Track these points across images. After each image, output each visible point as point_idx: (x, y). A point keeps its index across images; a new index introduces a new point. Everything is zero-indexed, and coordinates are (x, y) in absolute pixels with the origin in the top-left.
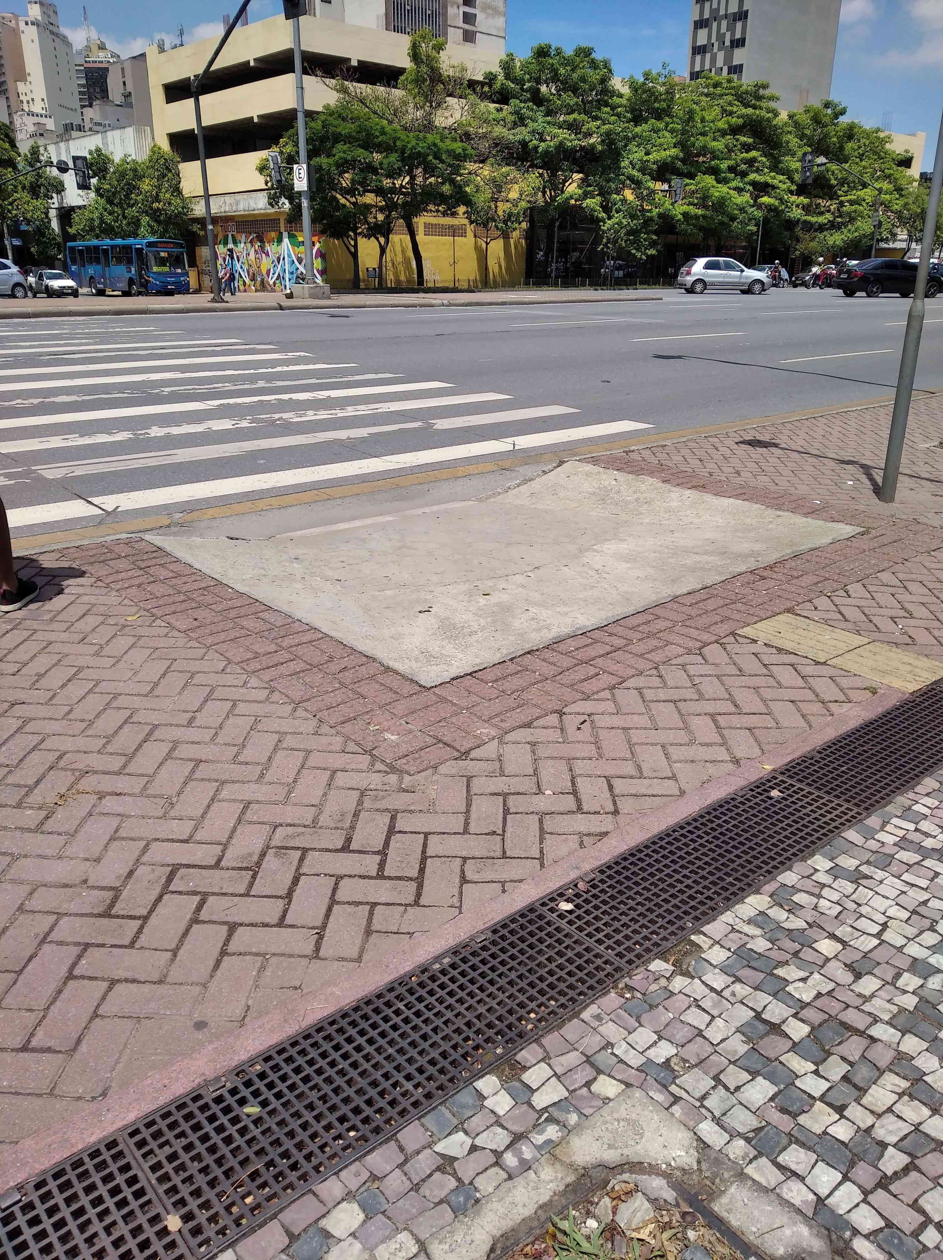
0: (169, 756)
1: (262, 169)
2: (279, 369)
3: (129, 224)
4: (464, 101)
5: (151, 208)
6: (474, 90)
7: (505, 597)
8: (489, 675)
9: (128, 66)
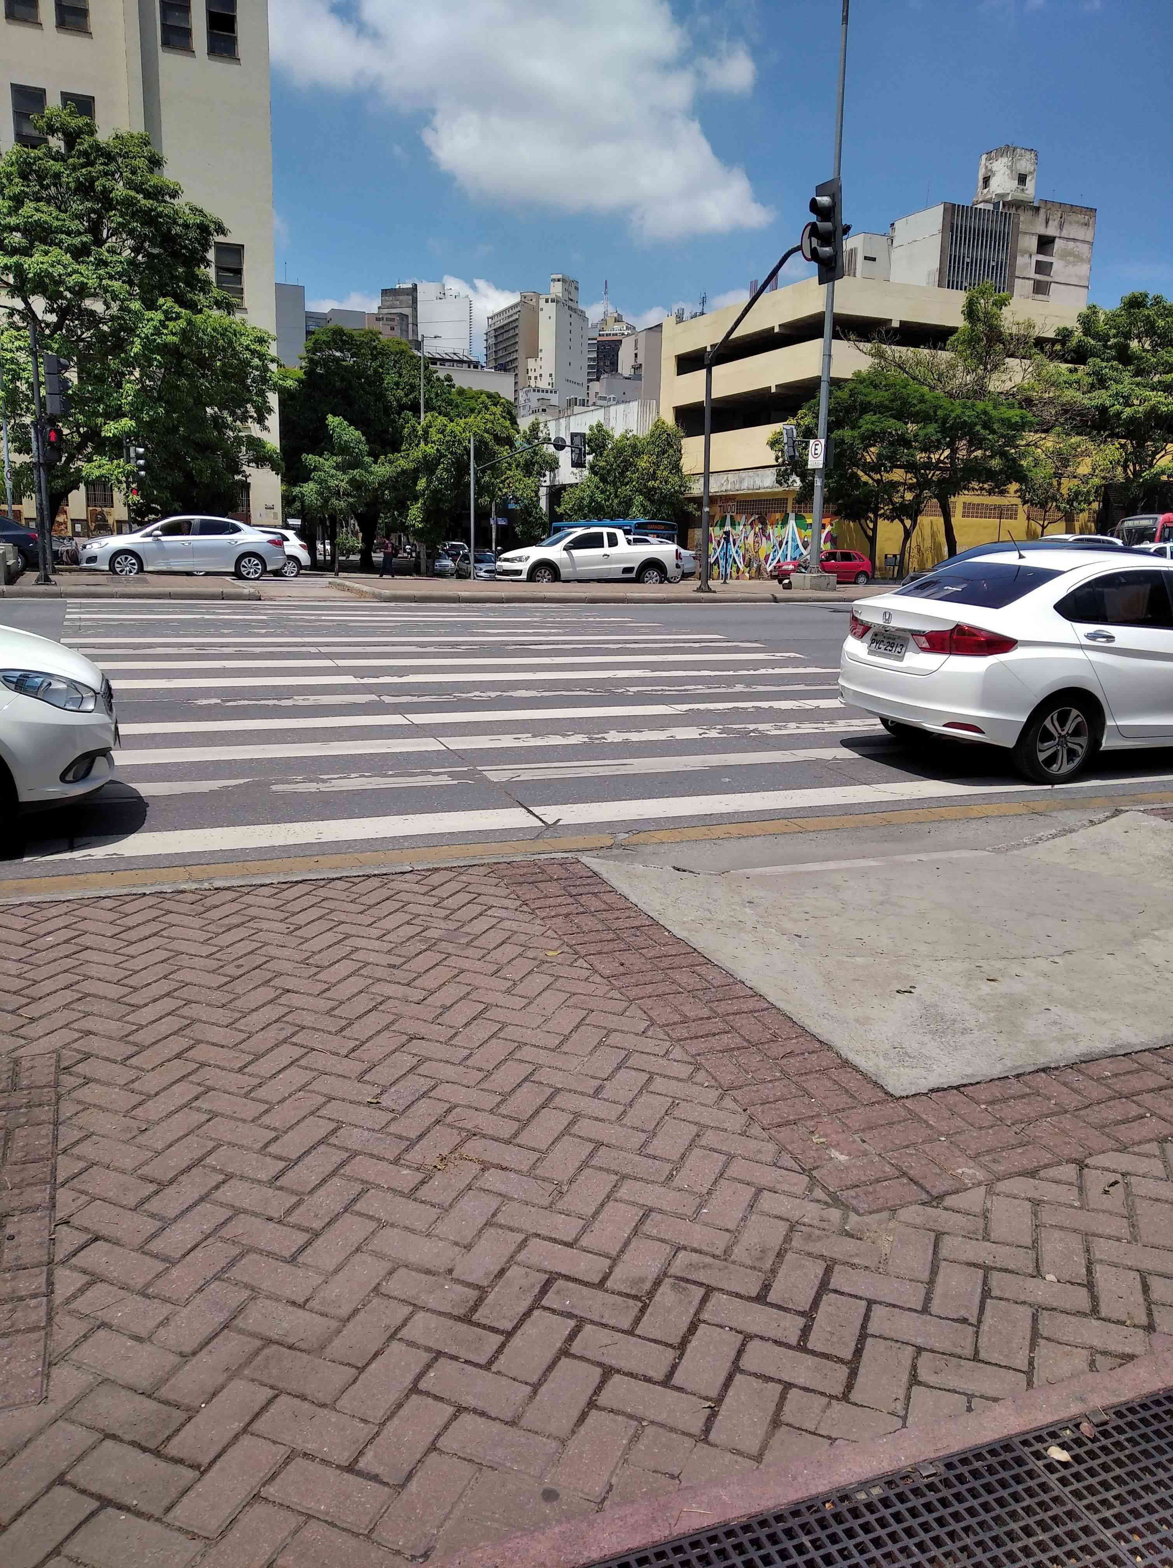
0: (566, 1131)
1: (774, 443)
2: (763, 671)
3: (620, 503)
4: (1028, 362)
5: (645, 486)
6: (1042, 349)
7: (1018, 988)
8: (984, 1094)
9: (642, 338)
